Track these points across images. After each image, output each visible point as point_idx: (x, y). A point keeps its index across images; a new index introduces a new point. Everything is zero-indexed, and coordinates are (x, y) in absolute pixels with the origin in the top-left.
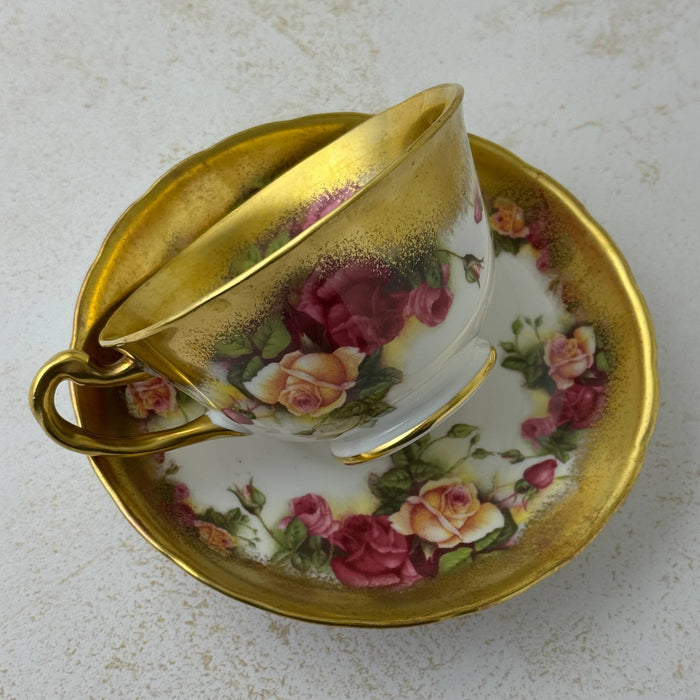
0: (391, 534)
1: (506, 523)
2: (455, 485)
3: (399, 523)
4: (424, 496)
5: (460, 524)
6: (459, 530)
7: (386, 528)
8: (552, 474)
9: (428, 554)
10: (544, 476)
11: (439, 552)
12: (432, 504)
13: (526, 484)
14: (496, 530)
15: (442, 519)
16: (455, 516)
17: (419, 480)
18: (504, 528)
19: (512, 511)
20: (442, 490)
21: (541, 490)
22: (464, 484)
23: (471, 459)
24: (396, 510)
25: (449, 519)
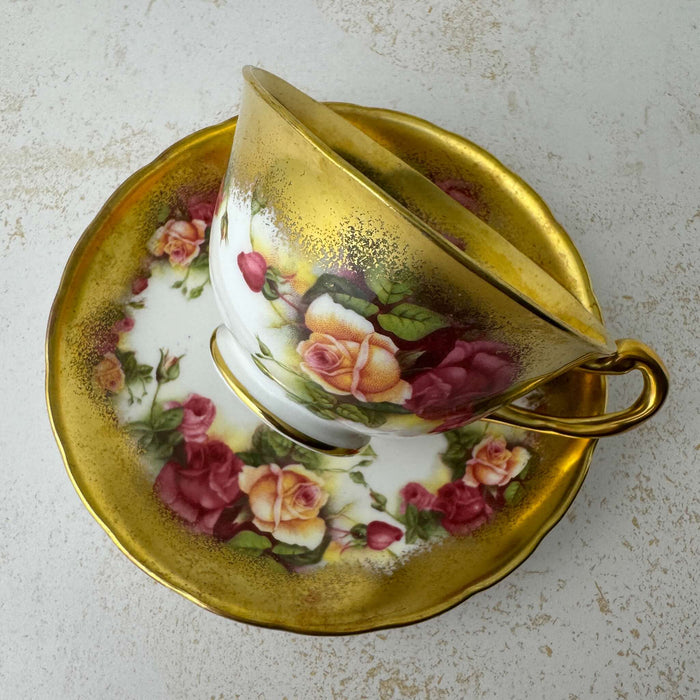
0: (233, 479)
1: (316, 550)
2: (315, 484)
3: (247, 477)
4: (285, 473)
5: (287, 517)
6: (281, 522)
7: (234, 472)
8: (389, 543)
9: (239, 520)
10: (382, 539)
11: (249, 526)
12: (285, 483)
13: (364, 532)
14: (305, 548)
15: (279, 502)
16: (290, 508)
17: (295, 458)
18: (311, 552)
19: (332, 544)
20: (302, 479)
21: (368, 548)
22: (322, 489)
23: (347, 475)
24: (256, 465)
25: (283, 506)
